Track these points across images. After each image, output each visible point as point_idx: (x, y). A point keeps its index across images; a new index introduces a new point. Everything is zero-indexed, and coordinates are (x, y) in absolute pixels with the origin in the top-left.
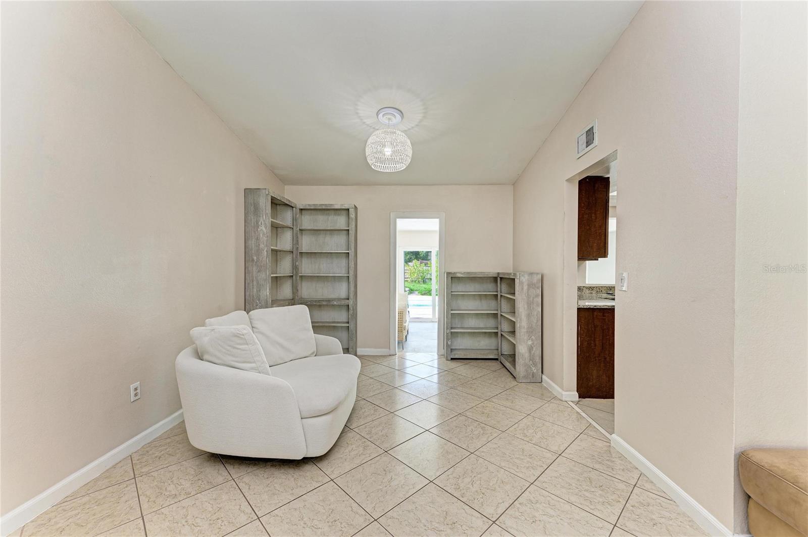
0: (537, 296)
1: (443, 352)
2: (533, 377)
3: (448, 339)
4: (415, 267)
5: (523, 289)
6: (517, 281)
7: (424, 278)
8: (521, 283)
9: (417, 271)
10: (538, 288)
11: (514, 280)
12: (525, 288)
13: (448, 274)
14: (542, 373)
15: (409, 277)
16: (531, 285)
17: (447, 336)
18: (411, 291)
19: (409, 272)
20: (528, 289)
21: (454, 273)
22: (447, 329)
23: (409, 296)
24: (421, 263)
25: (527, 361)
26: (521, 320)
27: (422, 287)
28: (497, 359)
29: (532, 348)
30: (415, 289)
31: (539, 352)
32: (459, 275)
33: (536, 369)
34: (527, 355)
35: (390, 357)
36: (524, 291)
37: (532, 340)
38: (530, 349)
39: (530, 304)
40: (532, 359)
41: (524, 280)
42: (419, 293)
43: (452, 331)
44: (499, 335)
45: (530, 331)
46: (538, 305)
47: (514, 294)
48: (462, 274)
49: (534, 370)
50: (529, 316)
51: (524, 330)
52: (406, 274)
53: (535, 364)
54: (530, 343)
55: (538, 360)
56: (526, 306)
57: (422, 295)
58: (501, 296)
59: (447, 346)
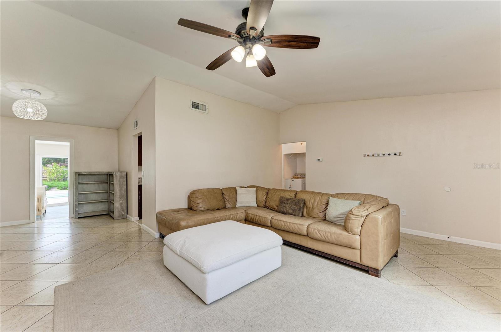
0: (124, 181)
1: (73, 215)
2: (123, 216)
3: (76, 208)
4: (55, 169)
5: (117, 179)
6: (114, 175)
7: (64, 177)
8: (116, 176)
9: (56, 172)
10: (125, 178)
11: (113, 175)
12: (118, 178)
13: (76, 173)
14: (127, 214)
15: (48, 176)
16: (121, 177)
17: (75, 206)
18: (50, 188)
19: (48, 172)
20: (120, 179)
21: (80, 172)
22: (75, 202)
23: (46, 191)
24: (61, 165)
25: (120, 210)
26: (116, 192)
27: (62, 184)
28: (108, 214)
29: (122, 204)
30: (54, 185)
31: (125, 205)
32: (84, 173)
33: (124, 213)
34: (119, 207)
35: (30, 224)
36: (118, 179)
37: (122, 200)
38: (121, 204)
39: (121, 186)
40: (122, 208)
41: (118, 175)
42: (58, 188)
43: (79, 203)
44: (109, 202)
45: (121, 197)
46: (124, 185)
47: (113, 182)
48: (85, 173)
49: (123, 213)
50: (120, 190)
51: (118, 197)
52: (44, 174)
53: (123, 211)
54: (121, 202)
55: (125, 209)
56: (119, 186)
57: (62, 190)
58: (110, 183)
59: (75, 211)
